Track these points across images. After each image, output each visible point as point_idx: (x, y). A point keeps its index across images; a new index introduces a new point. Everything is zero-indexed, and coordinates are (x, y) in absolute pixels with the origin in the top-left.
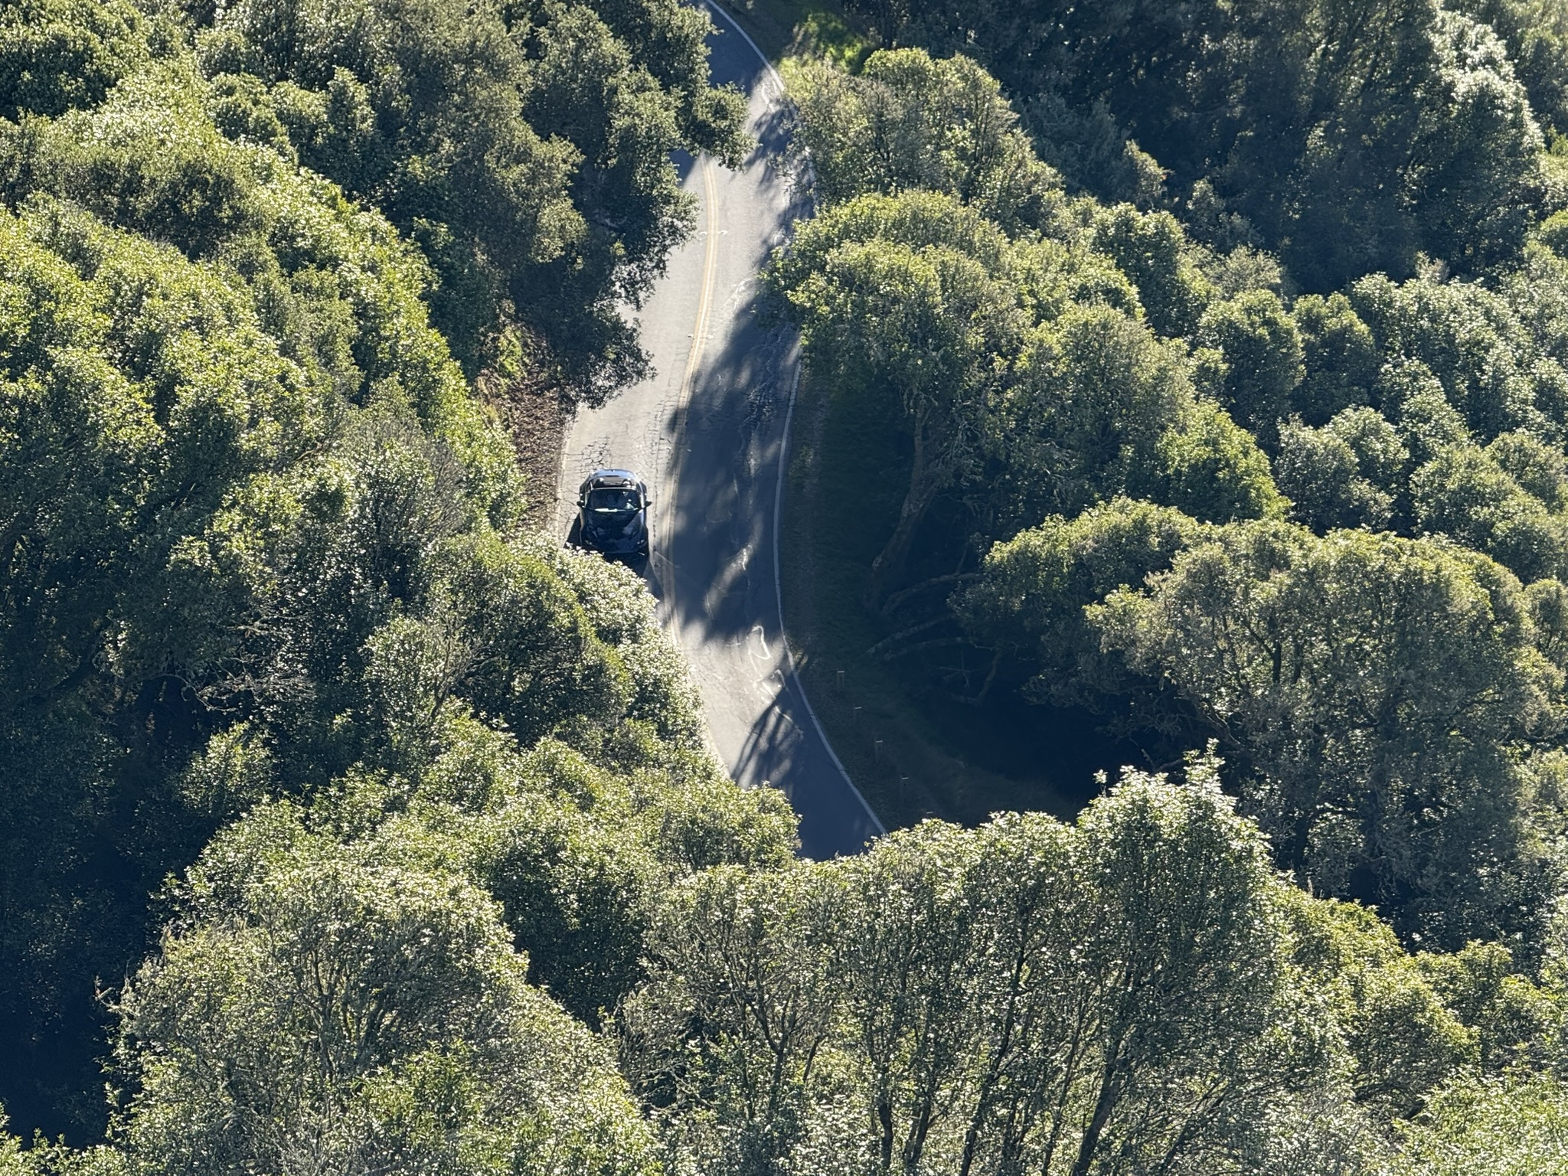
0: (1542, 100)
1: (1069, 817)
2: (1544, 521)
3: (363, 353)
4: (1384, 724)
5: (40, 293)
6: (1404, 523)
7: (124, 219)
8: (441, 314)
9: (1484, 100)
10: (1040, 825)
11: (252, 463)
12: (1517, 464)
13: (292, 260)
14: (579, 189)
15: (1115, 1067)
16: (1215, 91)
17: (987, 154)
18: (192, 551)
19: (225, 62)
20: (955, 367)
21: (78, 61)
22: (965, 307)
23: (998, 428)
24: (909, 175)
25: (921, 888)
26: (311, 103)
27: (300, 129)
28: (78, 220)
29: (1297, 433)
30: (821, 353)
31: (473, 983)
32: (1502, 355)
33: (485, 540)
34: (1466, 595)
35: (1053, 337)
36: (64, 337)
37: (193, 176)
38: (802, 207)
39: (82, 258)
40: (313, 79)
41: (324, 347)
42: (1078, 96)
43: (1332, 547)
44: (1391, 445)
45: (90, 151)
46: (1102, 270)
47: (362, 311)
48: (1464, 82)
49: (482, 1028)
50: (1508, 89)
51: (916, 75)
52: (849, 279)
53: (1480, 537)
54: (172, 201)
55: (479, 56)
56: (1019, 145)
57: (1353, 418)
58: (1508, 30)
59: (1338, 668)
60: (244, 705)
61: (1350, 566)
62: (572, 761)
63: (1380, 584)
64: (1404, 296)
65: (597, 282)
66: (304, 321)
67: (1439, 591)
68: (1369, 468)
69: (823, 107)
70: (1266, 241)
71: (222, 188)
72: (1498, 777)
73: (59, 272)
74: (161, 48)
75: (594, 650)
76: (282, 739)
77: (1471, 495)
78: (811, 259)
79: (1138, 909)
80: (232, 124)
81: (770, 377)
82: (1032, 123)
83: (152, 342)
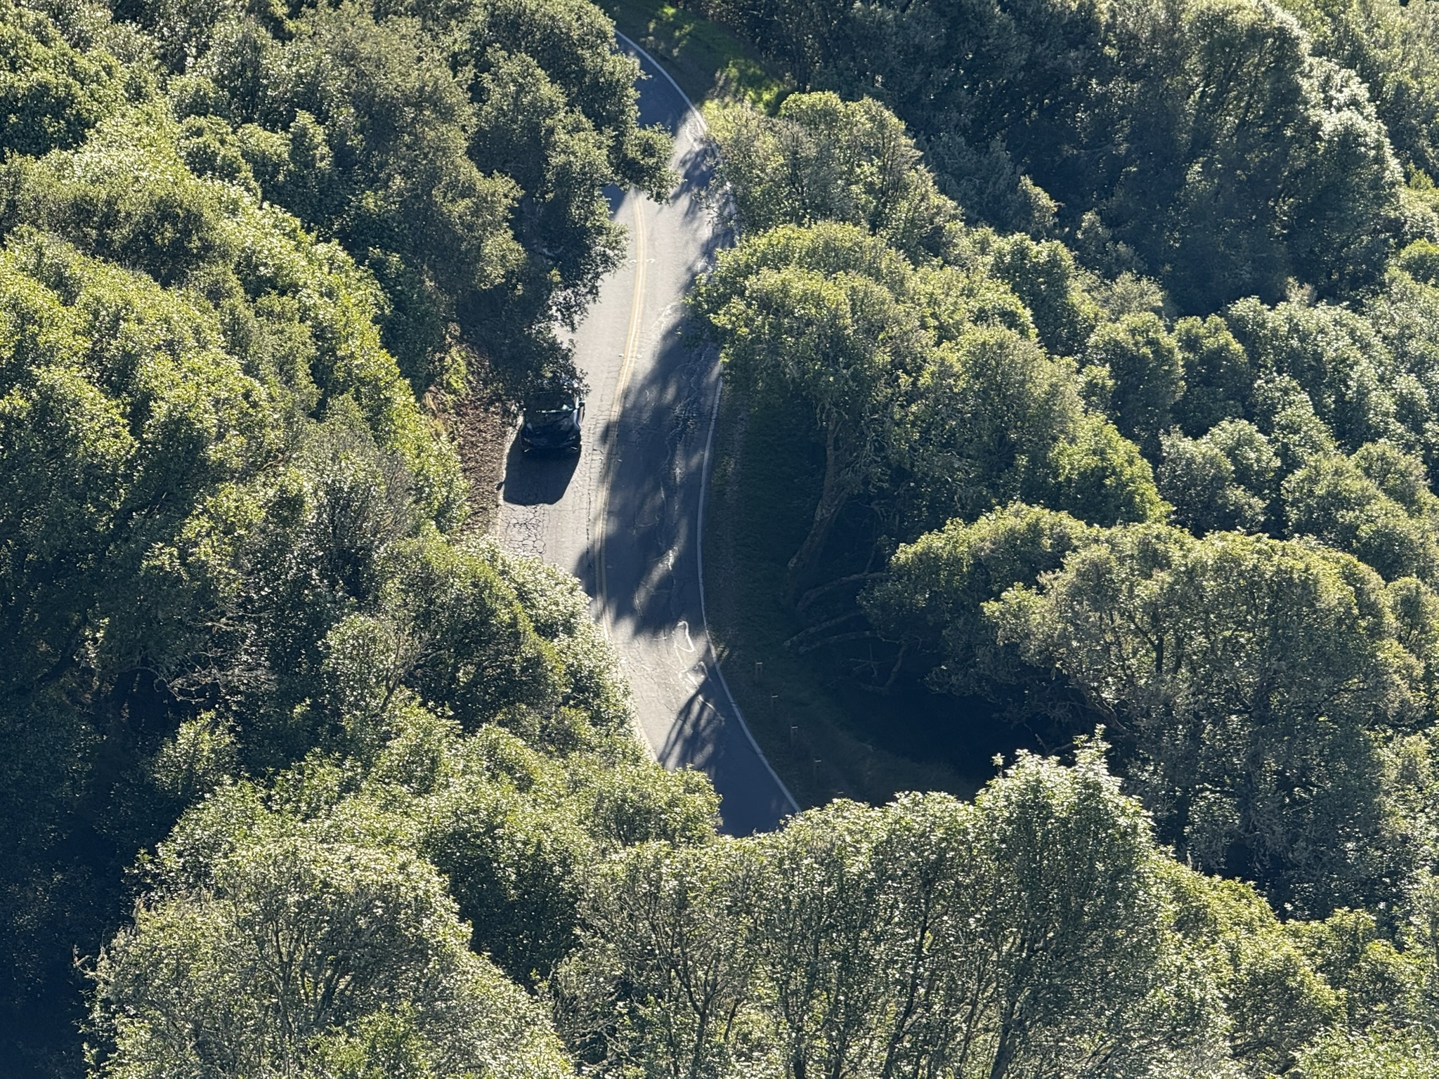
0: (1402, 139)
1: (967, 795)
2: (1404, 524)
3: (320, 372)
4: (1258, 711)
5: (25, 317)
6: (1276, 526)
7: (102, 250)
8: (392, 338)
9: (1348, 138)
10: (940, 804)
11: (217, 475)
12: (1379, 471)
13: (256, 287)
14: (519, 221)
15: (1011, 1028)
16: (1102, 131)
17: (893, 188)
18: (164, 557)
19: (197, 106)
20: (864, 383)
21: (60, 106)
22: (873, 329)
23: (904, 439)
24: (822, 209)
25: (832, 861)
26: (274, 143)
27: (263, 166)
28: (60, 251)
29: (1177, 444)
30: (741, 370)
31: (421, 950)
32: (1365, 371)
33: (432, 541)
34: (1333, 592)
35: (953, 356)
36: (48, 357)
37: (165, 211)
38: (724, 237)
39: (64, 287)
40: (275, 121)
41: (284, 366)
42: (977, 137)
43: (1209, 548)
44: (1263, 454)
45: (69, 188)
46: (999, 295)
47: (318, 333)
48: (1330, 122)
49: (429, 991)
50: (1371, 128)
51: (828, 116)
52: (768, 303)
53: (1345, 538)
54: (145, 234)
55: (427, 99)
56: (922, 180)
57: (1229, 430)
58: (1370, 74)
59: (1217, 659)
60: (211, 696)
61: (1226, 565)
62: (513, 746)
63: (1253, 582)
64: (1276, 318)
65: (535, 306)
66: (266, 342)
67: (1308, 589)
68: (1244, 476)
69: (742, 146)
70: (1149, 269)
71: (191, 221)
72: (1361, 758)
73: (42, 298)
74: (137, 94)
75: (532, 643)
76: (245, 724)
77: (1338, 500)
78: (732, 285)
79: (1032, 880)
80: (201, 163)
81: (694, 393)
82: (934, 160)
83: (129, 361)
